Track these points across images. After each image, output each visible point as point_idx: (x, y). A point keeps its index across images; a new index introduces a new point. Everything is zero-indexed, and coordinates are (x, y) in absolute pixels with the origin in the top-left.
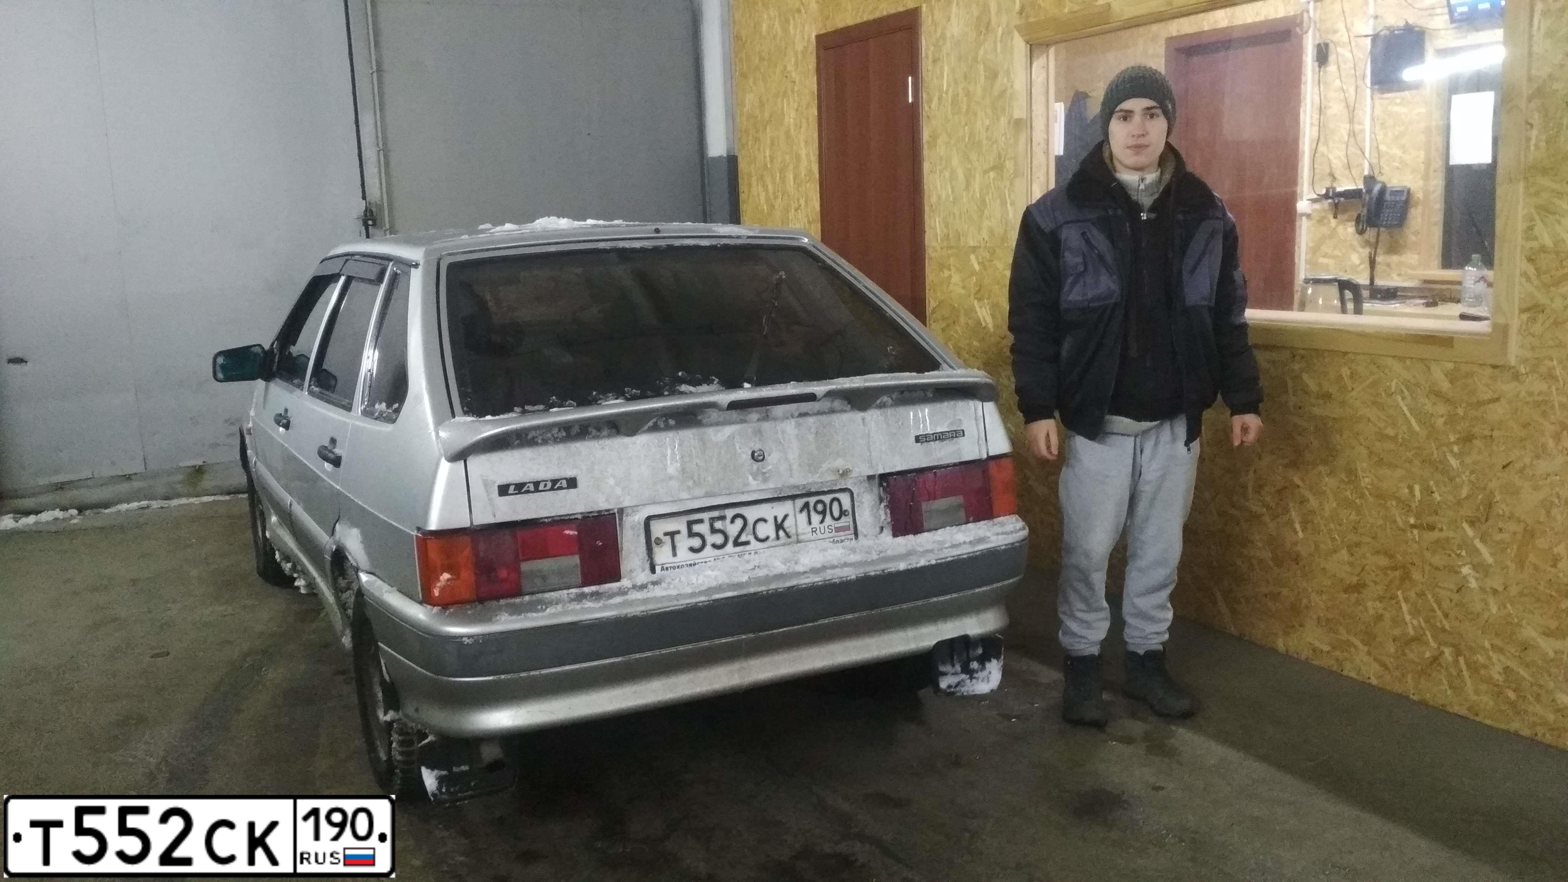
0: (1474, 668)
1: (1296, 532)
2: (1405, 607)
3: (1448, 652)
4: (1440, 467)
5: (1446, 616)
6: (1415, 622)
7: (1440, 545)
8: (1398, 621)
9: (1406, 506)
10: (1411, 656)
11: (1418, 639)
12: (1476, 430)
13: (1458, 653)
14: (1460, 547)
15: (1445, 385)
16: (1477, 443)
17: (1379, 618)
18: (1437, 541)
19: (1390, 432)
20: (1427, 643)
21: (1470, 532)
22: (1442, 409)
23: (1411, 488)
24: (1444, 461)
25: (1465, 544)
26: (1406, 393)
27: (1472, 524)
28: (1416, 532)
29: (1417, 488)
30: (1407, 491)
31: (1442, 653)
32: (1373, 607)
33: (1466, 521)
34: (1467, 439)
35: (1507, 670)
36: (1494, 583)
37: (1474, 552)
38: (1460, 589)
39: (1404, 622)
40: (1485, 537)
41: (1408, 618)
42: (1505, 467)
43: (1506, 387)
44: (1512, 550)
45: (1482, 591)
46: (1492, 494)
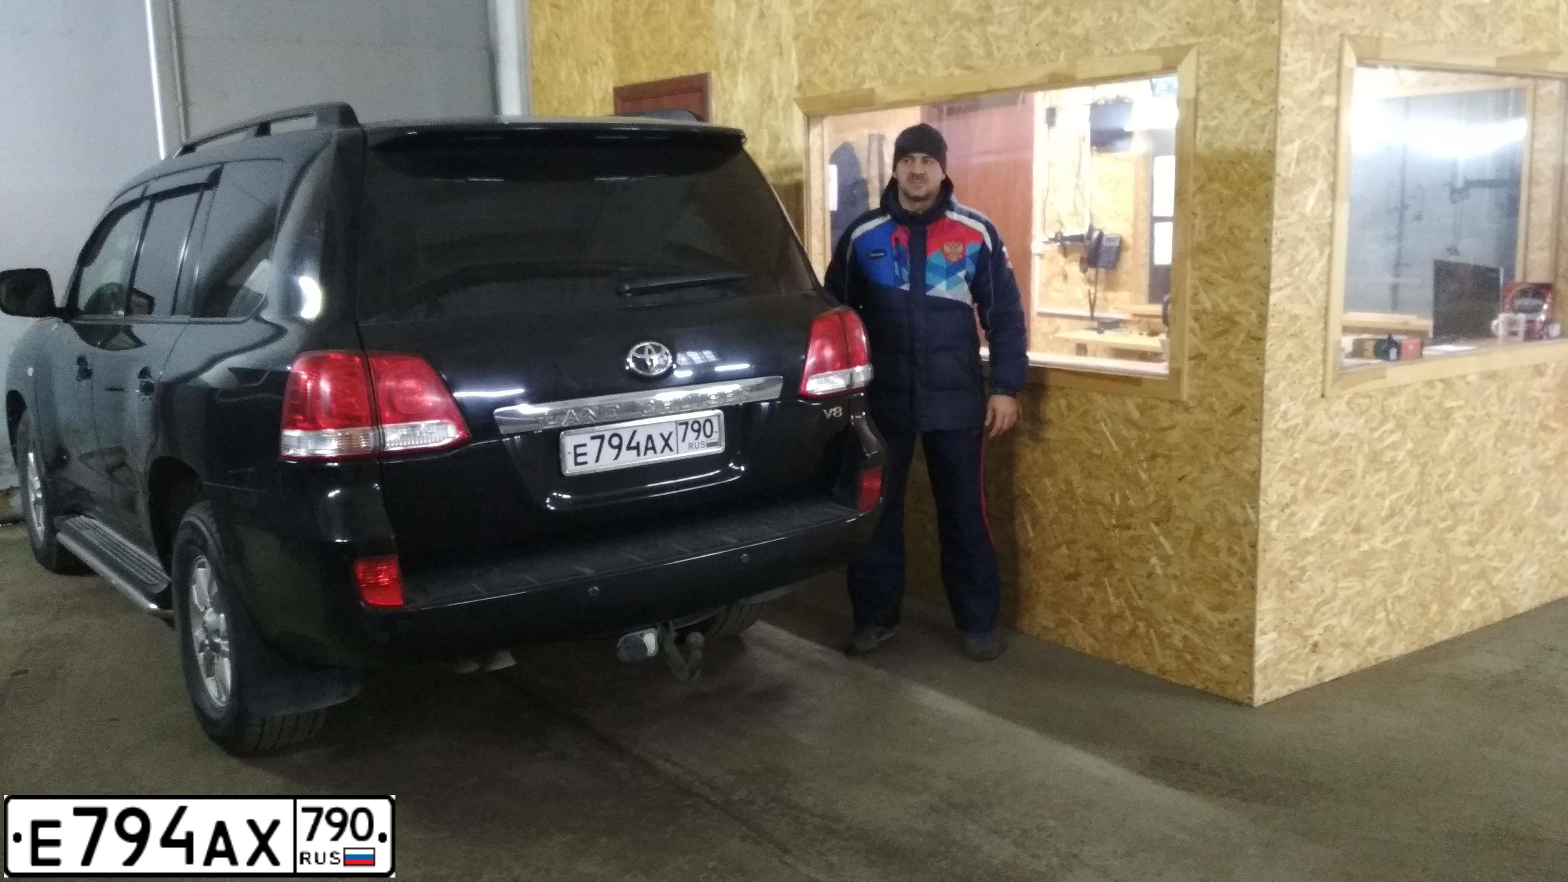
0: (1160, 637)
1: (1027, 532)
2: (1110, 591)
3: (1141, 625)
4: (1134, 479)
5: (1140, 597)
6: (1117, 602)
7: (1134, 541)
8: (1105, 603)
9: (1109, 510)
10: (1116, 630)
11: (1120, 616)
12: (1158, 451)
13: (1149, 626)
14: (1149, 543)
15: (1136, 415)
16: (1161, 461)
17: (1091, 600)
18: (1132, 538)
19: (1097, 451)
20: (1125, 619)
21: (1155, 529)
22: (1134, 433)
23: (1112, 495)
24: (1136, 475)
25: (1153, 540)
26: (1108, 421)
27: (1157, 523)
28: (1117, 531)
29: (1117, 496)
30: (1110, 498)
31: (1137, 627)
32: (1086, 591)
33: (1153, 521)
34: (1153, 457)
35: (1185, 638)
36: (1174, 570)
37: (1159, 545)
38: (1150, 575)
39: (1109, 603)
40: (1167, 534)
41: (1112, 599)
42: (1180, 479)
43: (1180, 417)
44: (1186, 544)
45: (1166, 575)
46: (1171, 501)
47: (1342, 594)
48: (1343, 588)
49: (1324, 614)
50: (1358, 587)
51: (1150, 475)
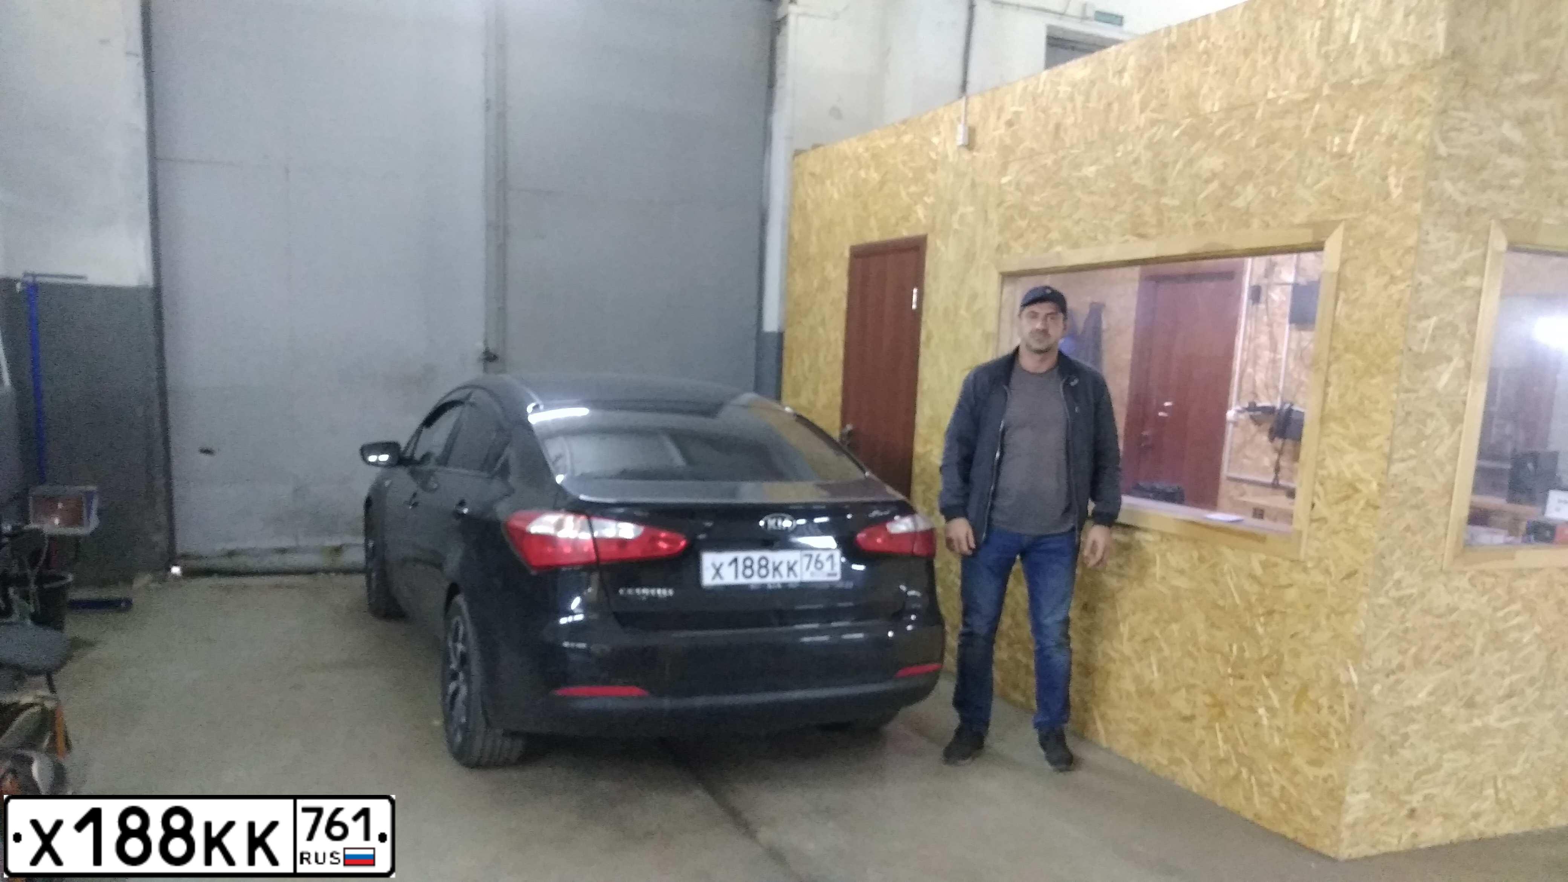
0: (1260, 784)
1: (1153, 673)
2: (1220, 736)
3: (1244, 771)
4: (1250, 632)
5: (1246, 744)
6: (1225, 747)
8: (1214, 746)
10: (1221, 773)
11: (1226, 761)
12: (1276, 607)
13: (1251, 771)
14: (1259, 694)
15: (1259, 571)
16: (1277, 617)
17: (1202, 742)
18: (1244, 688)
19: (1221, 602)
20: (1230, 764)
21: (1266, 681)
22: (1255, 588)
23: (1231, 646)
24: (1254, 629)
25: (1263, 691)
26: (1233, 574)
27: (1268, 675)
28: (1231, 679)
29: (1235, 648)
30: (1228, 648)
31: (1241, 772)
32: (1199, 733)
33: (1265, 675)
34: (1270, 613)
35: (1283, 788)
36: (1280, 722)
37: (1267, 697)
38: (1257, 724)
39: (1217, 747)
40: (1276, 688)
41: (1220, 743)
42: (1292, 636)
43: (1298, 576)
44: (1293, 698)
45: (1270, 727)
46: (1283, 655)
47: (1447, 767)
48: (1449, 761)
49: (1425, 782)
50: (1466, 761)
51: (1265, 630)
